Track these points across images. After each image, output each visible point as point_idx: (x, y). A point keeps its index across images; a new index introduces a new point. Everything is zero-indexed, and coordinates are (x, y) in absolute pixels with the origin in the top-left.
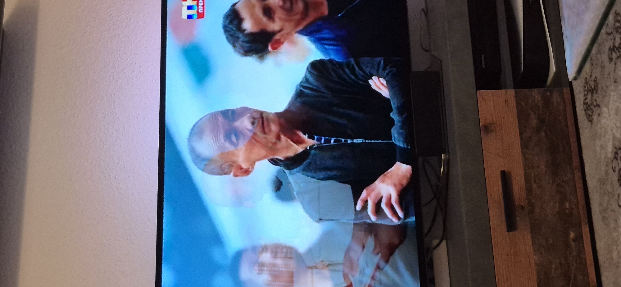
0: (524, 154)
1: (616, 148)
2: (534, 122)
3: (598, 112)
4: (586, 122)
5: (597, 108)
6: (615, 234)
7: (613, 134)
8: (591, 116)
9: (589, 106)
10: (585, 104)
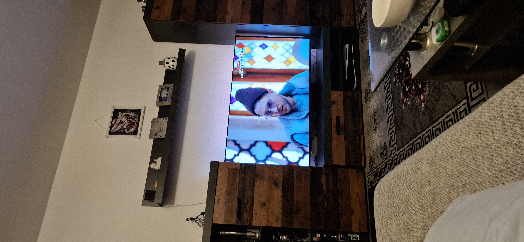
0: (344, 112)
1: (374, 112)
2: (348, 102)
3: (370, 100)
4: (365, 103)
5: (369, 99)
6: (371, 139)
7: (374, 107)
8: (367, 101)
9: (367, 98)
10: (365, 97)
